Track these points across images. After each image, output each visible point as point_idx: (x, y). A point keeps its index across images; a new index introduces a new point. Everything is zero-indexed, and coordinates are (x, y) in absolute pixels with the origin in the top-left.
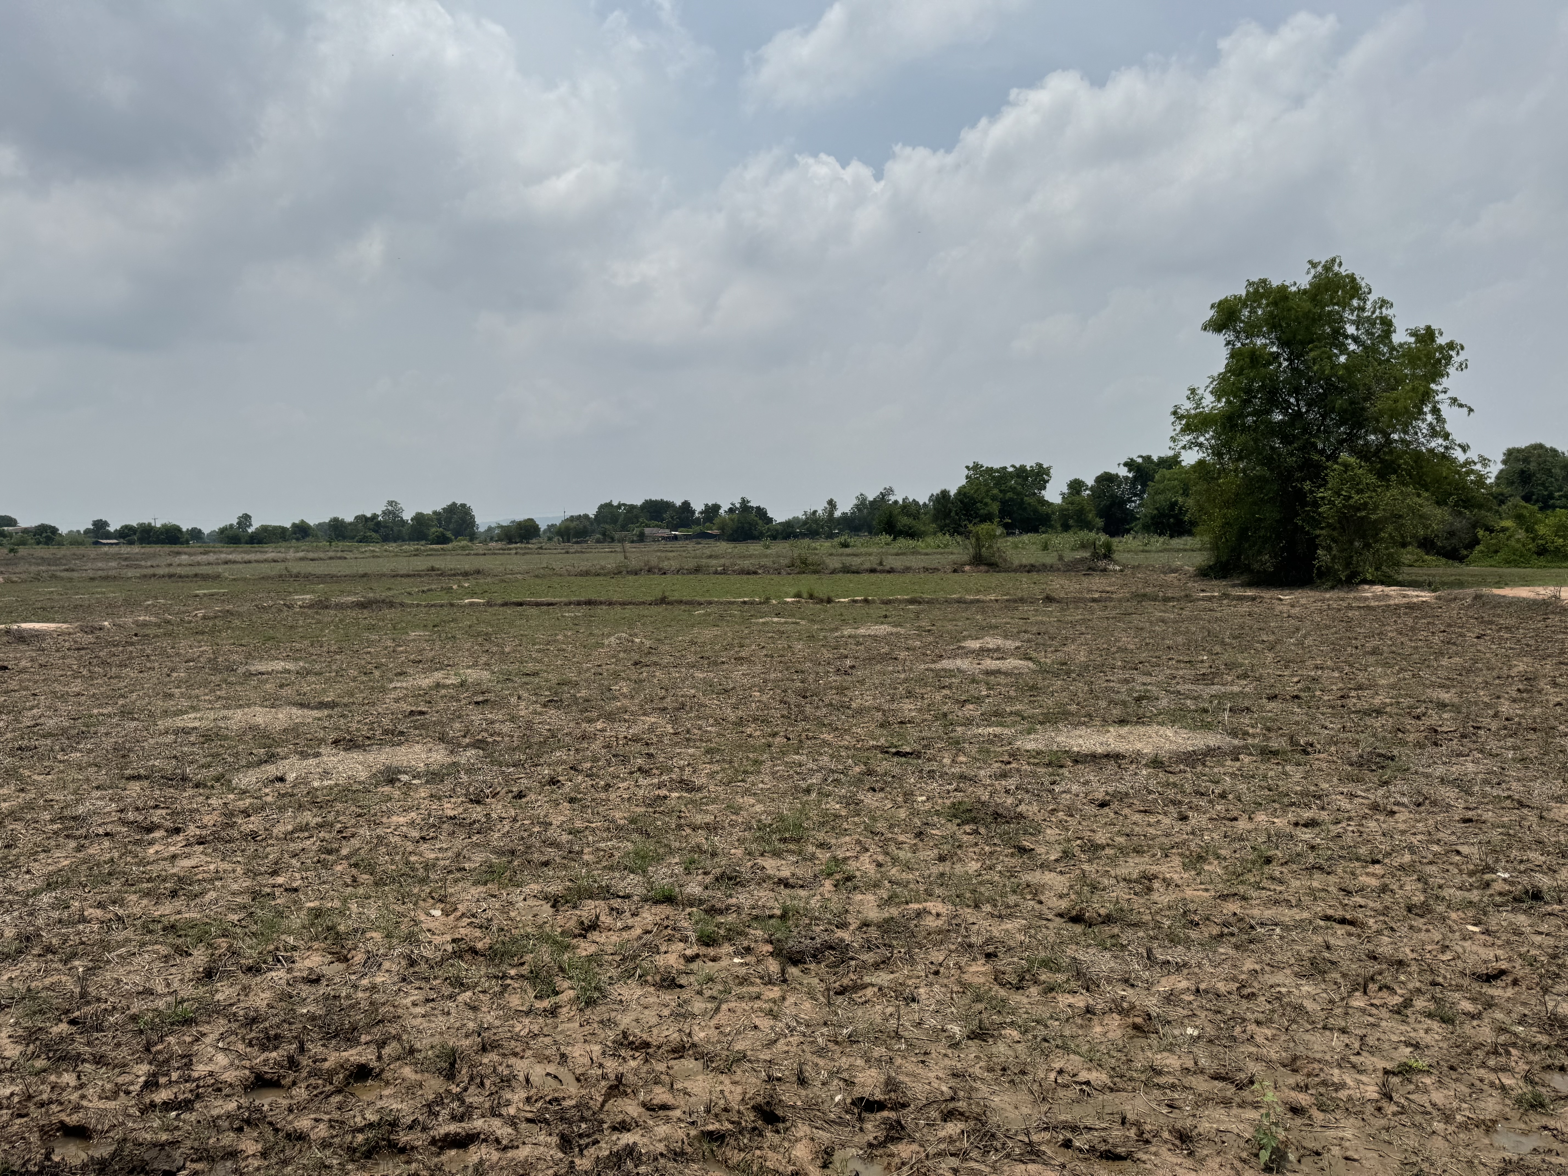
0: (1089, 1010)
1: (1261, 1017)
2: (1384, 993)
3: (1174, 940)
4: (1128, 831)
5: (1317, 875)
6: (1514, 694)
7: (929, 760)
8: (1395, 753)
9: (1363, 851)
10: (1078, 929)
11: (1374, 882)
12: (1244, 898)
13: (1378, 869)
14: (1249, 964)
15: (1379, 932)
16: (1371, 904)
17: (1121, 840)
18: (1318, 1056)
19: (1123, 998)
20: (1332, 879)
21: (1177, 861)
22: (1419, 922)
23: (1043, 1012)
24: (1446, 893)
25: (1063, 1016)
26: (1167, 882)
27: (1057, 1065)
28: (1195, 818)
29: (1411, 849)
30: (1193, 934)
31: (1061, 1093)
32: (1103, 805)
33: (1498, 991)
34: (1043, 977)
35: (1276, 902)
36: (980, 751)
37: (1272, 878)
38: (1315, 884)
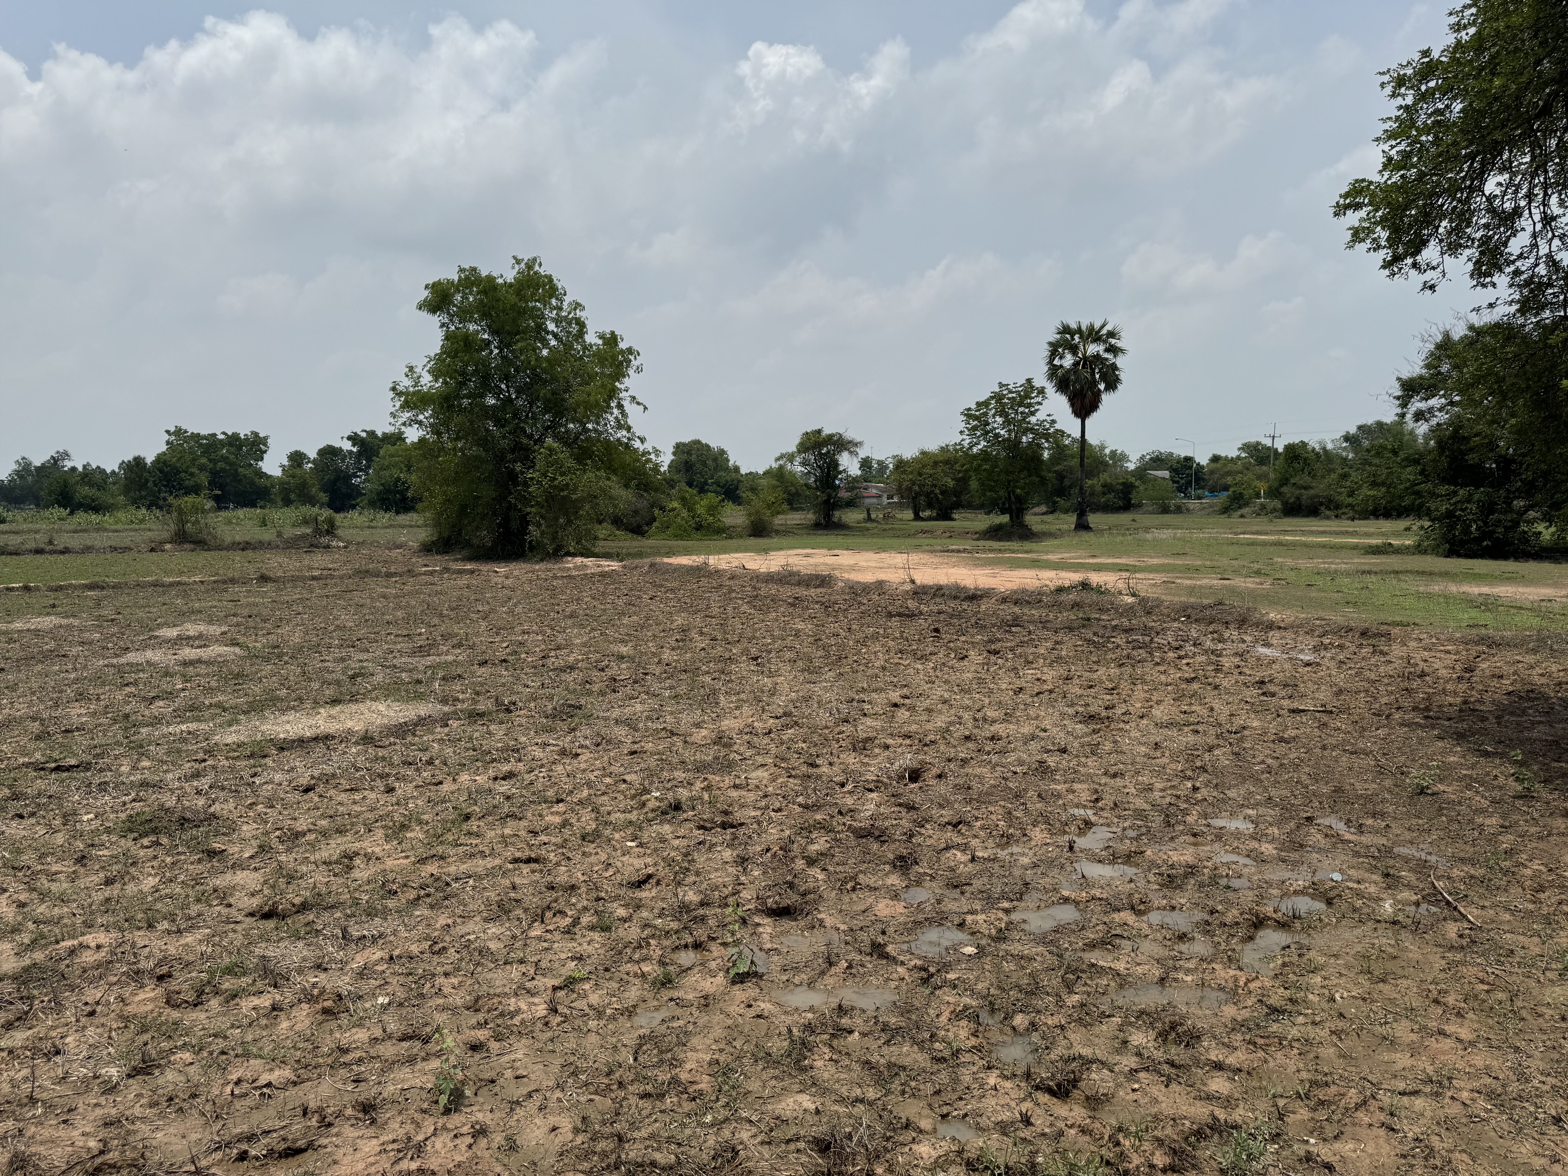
0: (275, 1008)
1: (449, 968)
2: (558, 918)
3: (372, 912)
4: (332, 812)
5: (511, 823)
6: (674, 644)
7: (101, 770)
8: (583, 702)
9: (550, 793)
10: (270, 923)
11: (557, 820)
12: (442, 858)
13: (561, 807)
14: (442, 921)
15: (558, 864)
16: (554, 840)
17: (324, 823)
18: (498, 990)
19: (314, 985)
20: (524, 823)
21: (379, 834)
22: (590, 848)
23: (222, 1023)
24: (613, 818)
25: (245, 1021)
26: (368, 857)
27: (234, 1077)
28: (402, 790)
29: (589, 784)
30: (391, 903)
31: (238, 1104)
32: (307, 790)
33: (645, 894)
34: (226, 986)
35: (472, 856)
36: (169, 753)
37: (470, 834)
38: (507, 831)
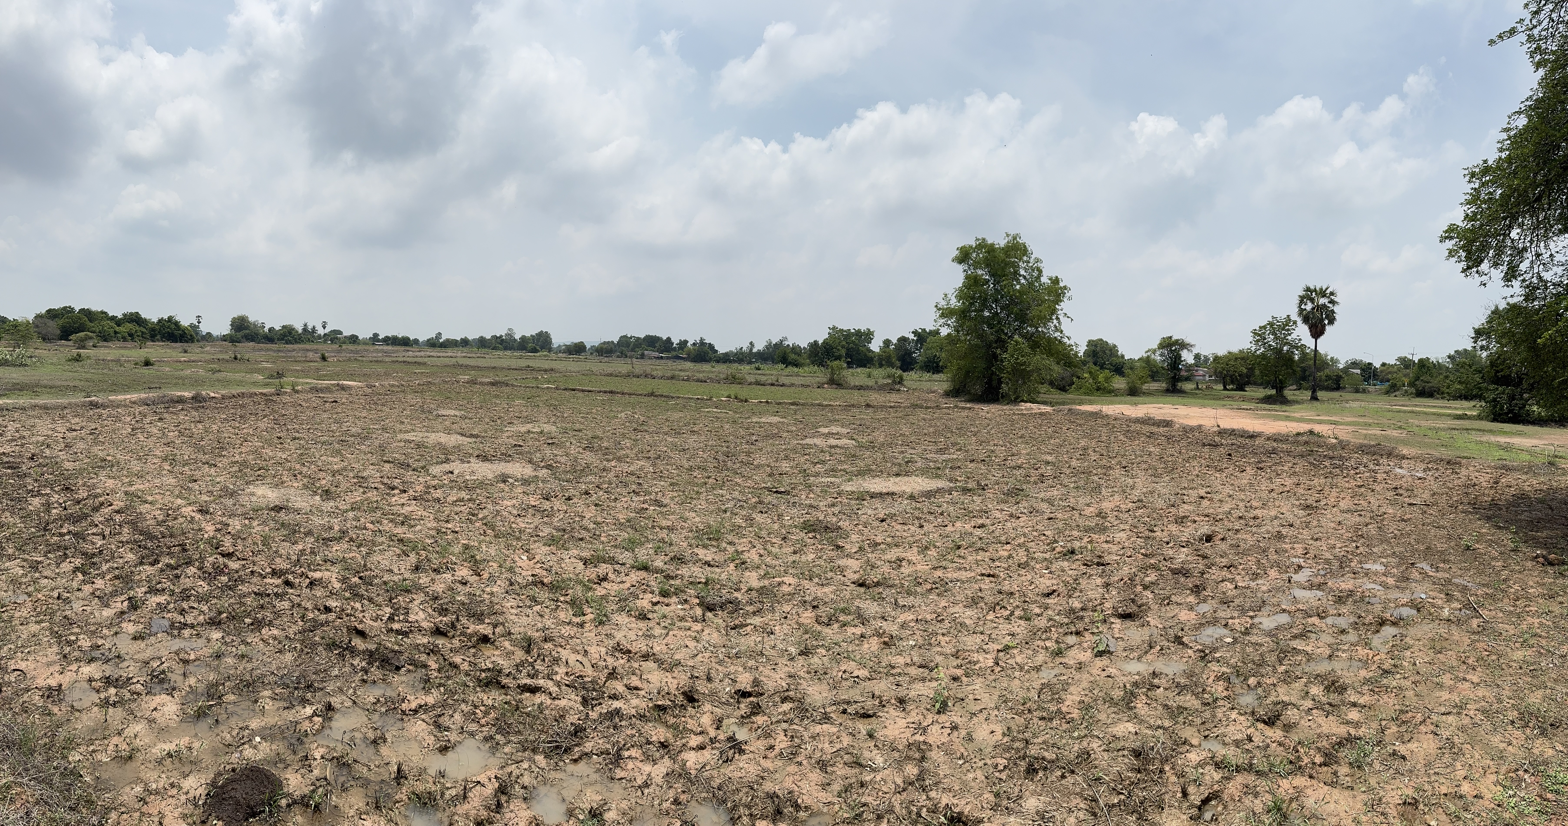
0: (862, 636)
1: (945, 631)
2: (1003, 611)
3: (909, 593)
4: (893, 534)
5: (981, 553)
6: (1078, 456)
7: (794, 496)
8: (1024, 487)
9: (1003, 538)
10: (862, 590)
11: (1006, 554)
12: (945, 568)
13: (1008, 547)
14: (943, 603)
15: (1005, 579)
16: (1003, 565)
17: (889, 540)
18: (969, 648)
19: (880, 627)
20: (988, 554)
21: (915, 549)
22: (1023, 572)
23: (839, 638)
24: (1036, 555)
25: (849, 640)
26: (909, 562)
27: (843, 668)
28: (928, 527)
29: (1025, 535)
30: (919, 589)
31: (844, 683)
32: (882, 521)
33: (1051, 601)
34: (841, 619)
35: (960, 569)
36: (821, 492)
37: (960, 556)
38: (979, 558)
